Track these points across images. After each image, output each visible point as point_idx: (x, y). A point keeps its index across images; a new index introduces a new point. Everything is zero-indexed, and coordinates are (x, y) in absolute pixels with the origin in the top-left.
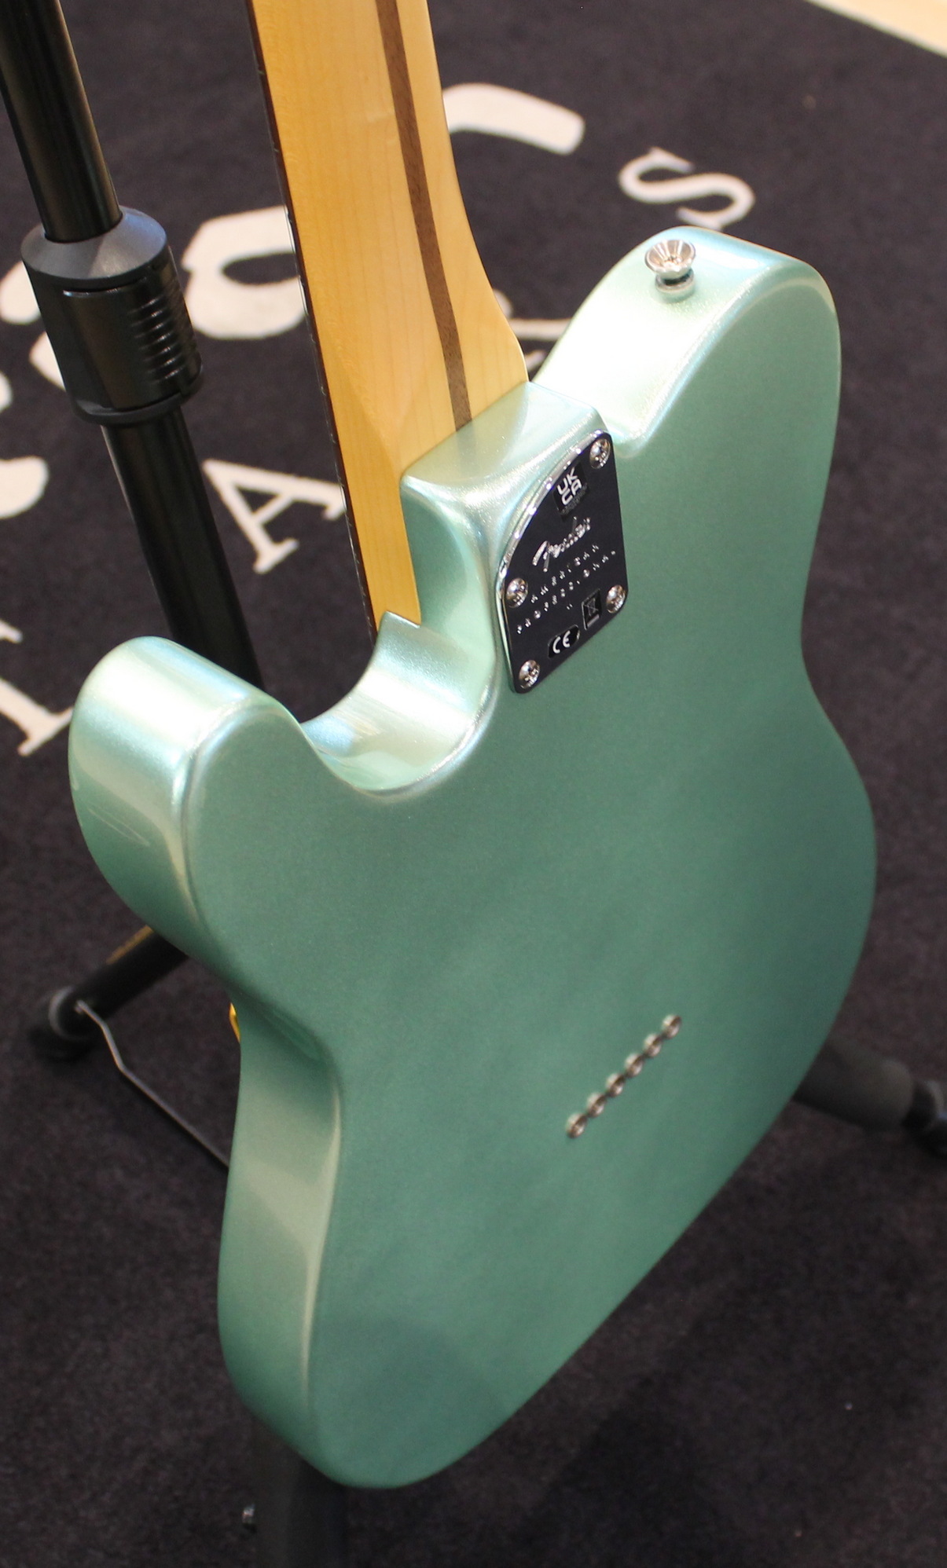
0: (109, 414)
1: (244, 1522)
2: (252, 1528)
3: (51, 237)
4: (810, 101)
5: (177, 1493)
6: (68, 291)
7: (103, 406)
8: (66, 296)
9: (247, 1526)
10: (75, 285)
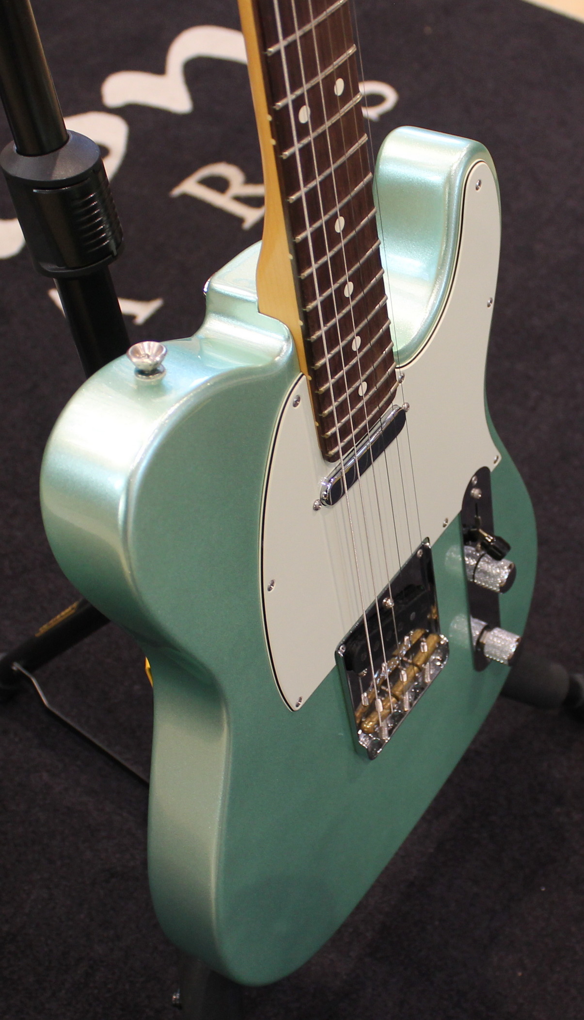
0: (63, 271)
1: (174, 1003)
2: (180, 1007)
3: (22, 152)
4: (428, 30)
5: (109, 986)
6: (36, 189)
7: (58, 266)
8: (35, 192)
9: (175, 1005)
10: (41, 185)
